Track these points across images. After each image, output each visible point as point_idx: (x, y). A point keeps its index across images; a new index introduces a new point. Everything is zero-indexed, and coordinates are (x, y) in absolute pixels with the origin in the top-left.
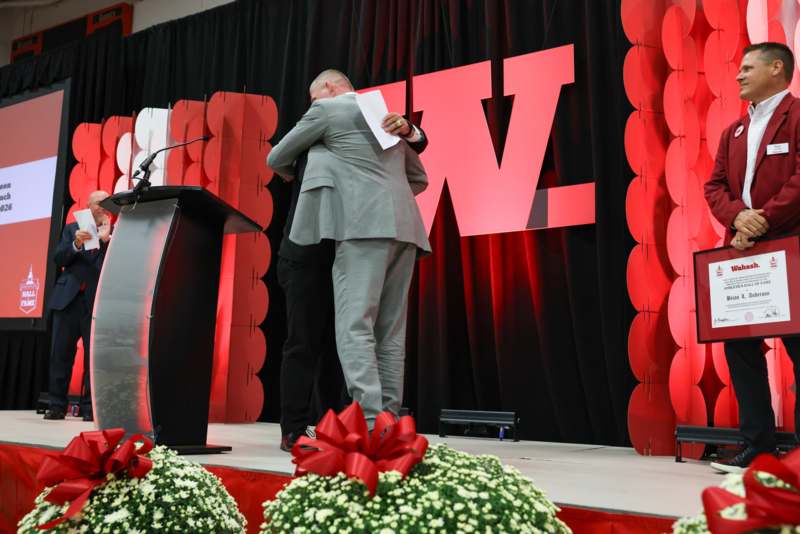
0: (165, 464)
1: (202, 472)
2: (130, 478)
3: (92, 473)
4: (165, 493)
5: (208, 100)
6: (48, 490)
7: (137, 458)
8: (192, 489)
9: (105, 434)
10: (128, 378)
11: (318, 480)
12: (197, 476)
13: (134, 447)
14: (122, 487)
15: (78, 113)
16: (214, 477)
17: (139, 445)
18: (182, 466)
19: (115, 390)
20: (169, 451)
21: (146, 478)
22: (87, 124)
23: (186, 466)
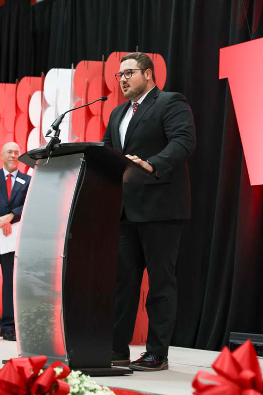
0: (80, 388)
5: (105, 60)
7: (57, 382)
9: (31, 361)
10: (43, 306)
13: (54, 373)
17: (59, 371)
18: (94, 391)
19: (32, 317)
20: (83, 375)
22: (4, 84)
23: (98, 390)
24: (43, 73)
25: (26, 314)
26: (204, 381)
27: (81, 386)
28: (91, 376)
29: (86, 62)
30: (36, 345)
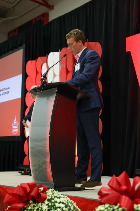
0: (52, 197)
1: (68, 200)
2: (38, 203)
3: (24, 200)
4: (52, 209)
6: (9, 207)
7: (40, 194)
8: (62, 208)
11: (110, 207)
12: (65, 202)
13: (38, 190)
14: (35, 206)
15: (28, 57)
16: (73, 202)
17: (42, 189)
18: (59, 198)
19: (41, 164)
20: (55, 191)
21: (44, 203)
22: (31, 61)
23: (62, 197)
24: (47, 55)
25: (38, 163)
26: (105, 192)
27: (52, 195)
28: (59, 191)
29: (66, 48)
30: (42, 177)
